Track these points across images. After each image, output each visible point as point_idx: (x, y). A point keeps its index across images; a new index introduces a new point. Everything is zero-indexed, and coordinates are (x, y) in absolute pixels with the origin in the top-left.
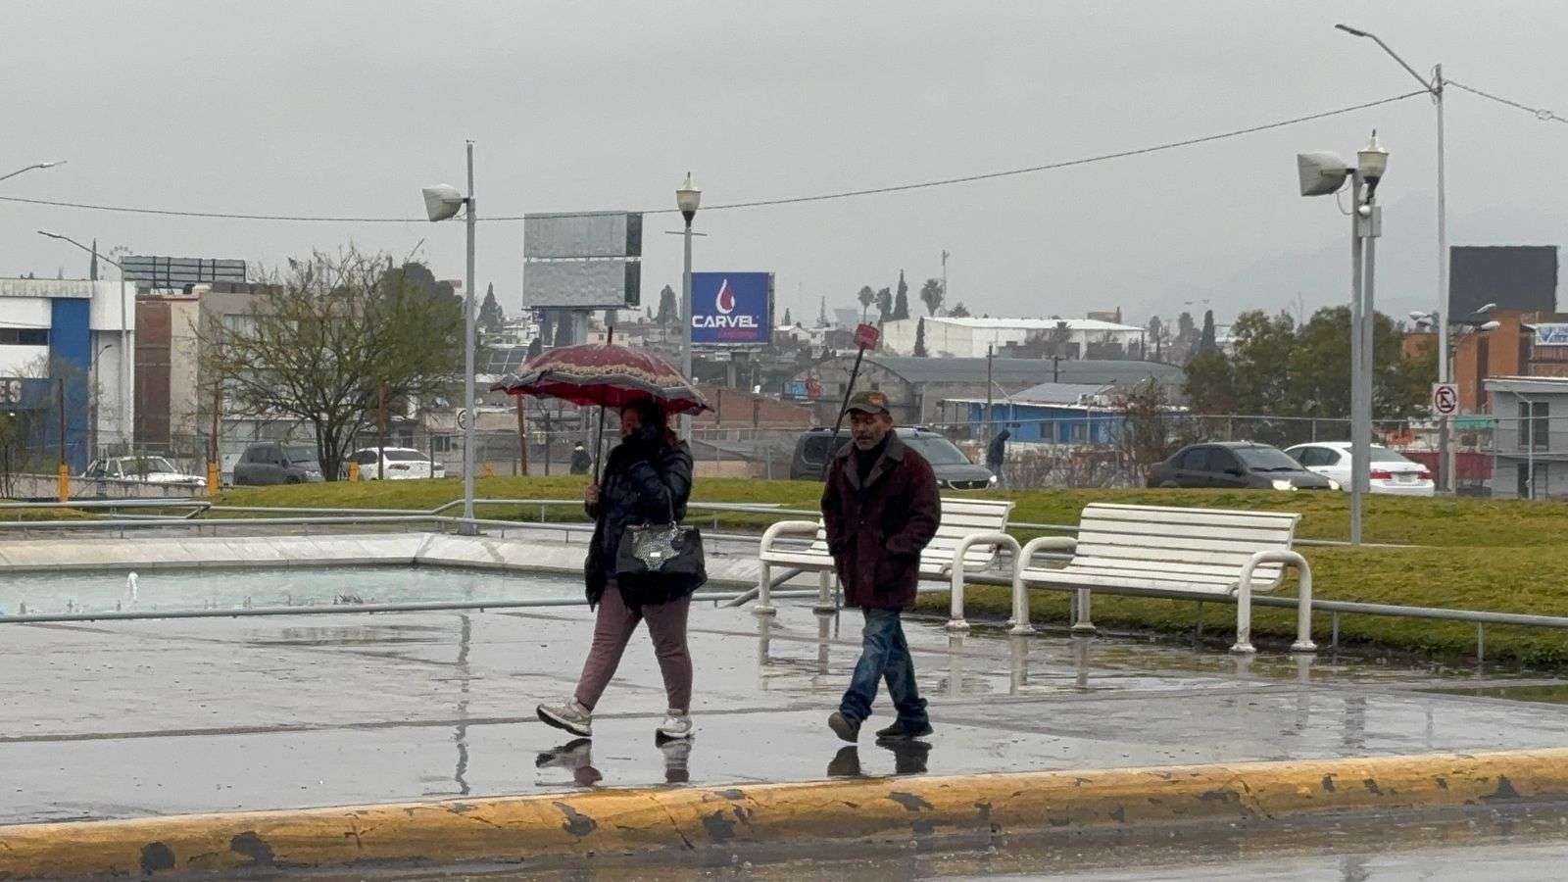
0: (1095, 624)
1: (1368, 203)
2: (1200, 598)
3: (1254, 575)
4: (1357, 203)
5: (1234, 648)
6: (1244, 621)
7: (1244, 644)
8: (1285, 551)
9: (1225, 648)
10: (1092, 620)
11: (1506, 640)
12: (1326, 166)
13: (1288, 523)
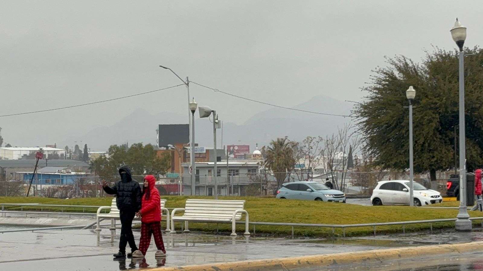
0: (189, 230)
1: (217, 119)
2: (222, 222)
3: (236, 216)
4: (214, 120)
5: (232, 234)
6: (234, 227)
7: (234, 233)
8: (242, 210)
9: (229, 235)
10: (189, 229)
11: (299, 230)
12: (206, 110)
13: (242, 203)
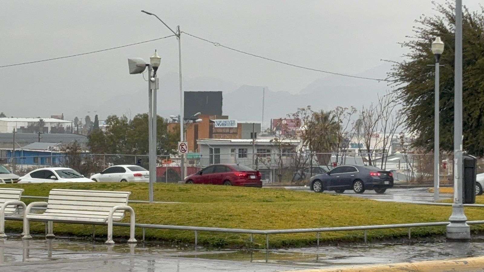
0: (54, 234)
1: (154, 77)
2: (94, 224)
3: (114, 215)
4: (150, 77)
5: (107, 242)
6: (110, 232)
7: (110, 241)
8: (125, 206)
9: (103, 242)
10: (54, 233)
11: (206, 237)
12: (139, 63)
13: (126, 195)
